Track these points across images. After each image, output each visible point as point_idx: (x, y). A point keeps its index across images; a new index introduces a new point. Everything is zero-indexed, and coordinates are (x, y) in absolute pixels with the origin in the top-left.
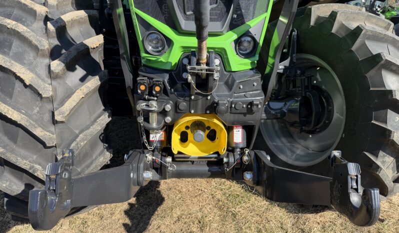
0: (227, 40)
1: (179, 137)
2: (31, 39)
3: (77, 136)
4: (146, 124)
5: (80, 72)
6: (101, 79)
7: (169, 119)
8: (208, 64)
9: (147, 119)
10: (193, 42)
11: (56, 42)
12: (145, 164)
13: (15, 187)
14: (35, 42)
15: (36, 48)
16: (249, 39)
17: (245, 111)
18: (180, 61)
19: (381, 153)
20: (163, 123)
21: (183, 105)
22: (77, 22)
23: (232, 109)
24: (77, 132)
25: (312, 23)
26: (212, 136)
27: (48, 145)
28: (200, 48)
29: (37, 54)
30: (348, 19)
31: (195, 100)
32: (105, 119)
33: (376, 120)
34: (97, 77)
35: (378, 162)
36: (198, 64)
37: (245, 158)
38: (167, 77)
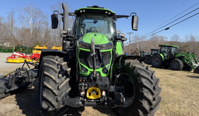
0: (100, 70)
1: (89, 94)
2: (55, 69)
3: (63, 93)
4: (81, 89)
5: (65, 77)
6: (70, 79)
7: (86, 88)
8: (96, 75)
9: (81, 88)
10: (92, 70)
11: (60, 70)
12: (80, 100)
13: (46, 106)
14: (56, 70)
15: (56, 71)
16: (106, 69)
17: (105, 86)
18: (90, 74)
19: (143, 100)
20: (85, 89)
21: (90, 84)
22: (65, 65)
23: (102, 86)
24: (63, 92)
25: (125, 64)
26: (97, 94)
27: (56, 95)
28: (94, 72)
29: (56, 73)
30: (133, 64)
31: (93, 83)
32: (70, 89)
33: (141, 90)
34: (69, 78)
35: (143, 102)
36: (94, 75)
37: (105, 99)
38: (86, 78)
